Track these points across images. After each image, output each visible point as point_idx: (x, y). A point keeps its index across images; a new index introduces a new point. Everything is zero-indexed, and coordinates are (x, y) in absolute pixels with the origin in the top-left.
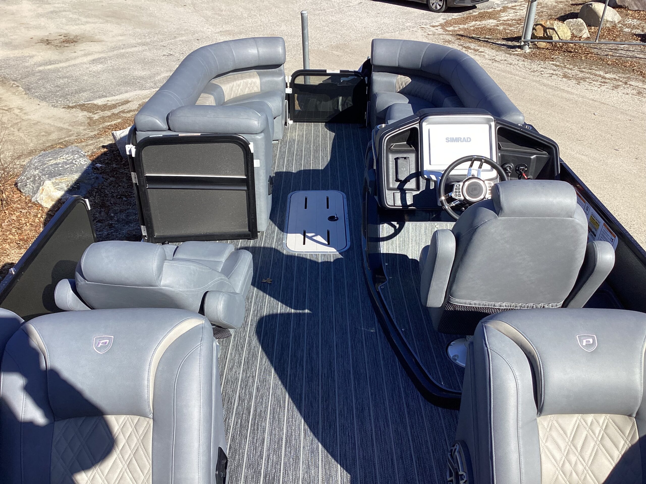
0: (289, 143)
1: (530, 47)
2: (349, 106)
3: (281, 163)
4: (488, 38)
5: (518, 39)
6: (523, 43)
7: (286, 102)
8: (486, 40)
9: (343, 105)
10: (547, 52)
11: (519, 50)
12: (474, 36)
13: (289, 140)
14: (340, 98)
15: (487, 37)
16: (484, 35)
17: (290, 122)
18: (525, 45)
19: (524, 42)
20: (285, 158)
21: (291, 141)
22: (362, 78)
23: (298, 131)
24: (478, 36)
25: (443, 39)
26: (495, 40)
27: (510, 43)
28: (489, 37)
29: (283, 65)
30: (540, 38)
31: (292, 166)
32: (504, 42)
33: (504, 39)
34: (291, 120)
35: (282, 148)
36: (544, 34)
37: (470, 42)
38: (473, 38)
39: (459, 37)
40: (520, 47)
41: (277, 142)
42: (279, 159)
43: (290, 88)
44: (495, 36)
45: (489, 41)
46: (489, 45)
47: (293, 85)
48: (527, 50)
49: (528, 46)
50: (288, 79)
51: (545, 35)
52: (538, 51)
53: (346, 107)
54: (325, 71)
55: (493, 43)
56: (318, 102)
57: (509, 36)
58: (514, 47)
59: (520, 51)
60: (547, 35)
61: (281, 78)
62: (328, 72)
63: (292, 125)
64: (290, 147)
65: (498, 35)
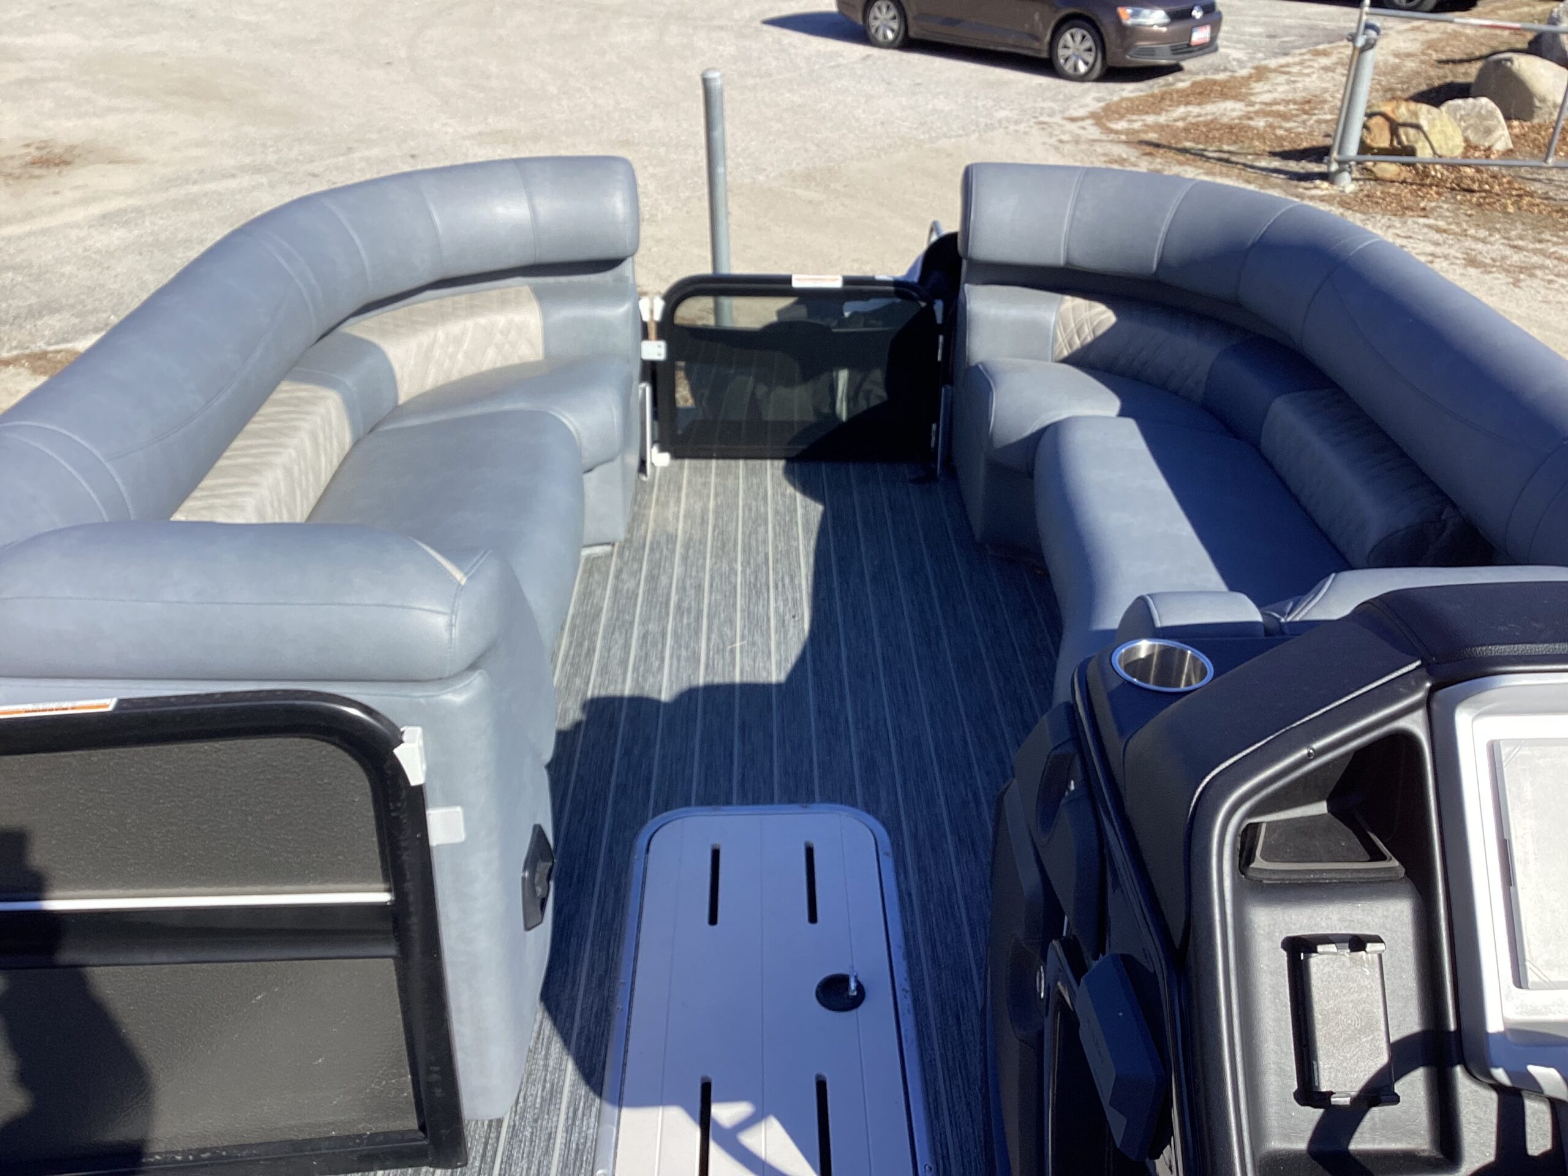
0: (652, 550)
1: (1354, 176)
2: (874, 402)
3: (617, 652)
4: (1229, 152)
5: (1320, 154)
6: (1334, 167)
7: (644, 390)
8: (1225, 156)
9: (852, 399)
10: (1405, 191)
11: (1325, 185)
12: (1188, 144)
13: (654, 536)
14: (843, 376)
15: (1226, 148)
16: (1218, 144)
17: (659, 459)
18: (1340, 171)
19: (1340, 163)
20: (632, 623)
21: (659, 543)
22: (923, 304)
23: (687, 495)
24: (1201, 146)
25: (1104, 155)
26: (1250, 157)
27: (1293, 166)
28: (1232, 148)
29: (630, 259)
30: (1382, 152)
31: (661, 668)
32: (1276, 163)
33: (1273, 154)
34: (662, 450)
35: (624, 576)
36: (1392, 141)
37: (1181, 164)
38: (1185, 151)
39: (1148, 149)
40: (1325, 177)
41: (608, 548)
42: (611, 630)
43: (660, 337)
44: (1246, 145)
45: (1234, 159)
46: (1236, 171)
47: (667, 328)
48: (1347, 184)
49: (1350, 173)
50: (652, 309)
51: (1395, 143)
52: (1379, 188)
53: (863, 405)
54: (788, 280)
55: (1245, 165)
56: (762, 390)
57: (1287, 146)
58: (1308, 177)
59: (1327, 189)
60: (1400, 142)
61: (623, 309)
62: (796, 284)
63: (665, 470)
64: (655, 572)
65: (1257, 143)
